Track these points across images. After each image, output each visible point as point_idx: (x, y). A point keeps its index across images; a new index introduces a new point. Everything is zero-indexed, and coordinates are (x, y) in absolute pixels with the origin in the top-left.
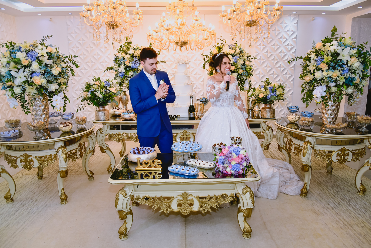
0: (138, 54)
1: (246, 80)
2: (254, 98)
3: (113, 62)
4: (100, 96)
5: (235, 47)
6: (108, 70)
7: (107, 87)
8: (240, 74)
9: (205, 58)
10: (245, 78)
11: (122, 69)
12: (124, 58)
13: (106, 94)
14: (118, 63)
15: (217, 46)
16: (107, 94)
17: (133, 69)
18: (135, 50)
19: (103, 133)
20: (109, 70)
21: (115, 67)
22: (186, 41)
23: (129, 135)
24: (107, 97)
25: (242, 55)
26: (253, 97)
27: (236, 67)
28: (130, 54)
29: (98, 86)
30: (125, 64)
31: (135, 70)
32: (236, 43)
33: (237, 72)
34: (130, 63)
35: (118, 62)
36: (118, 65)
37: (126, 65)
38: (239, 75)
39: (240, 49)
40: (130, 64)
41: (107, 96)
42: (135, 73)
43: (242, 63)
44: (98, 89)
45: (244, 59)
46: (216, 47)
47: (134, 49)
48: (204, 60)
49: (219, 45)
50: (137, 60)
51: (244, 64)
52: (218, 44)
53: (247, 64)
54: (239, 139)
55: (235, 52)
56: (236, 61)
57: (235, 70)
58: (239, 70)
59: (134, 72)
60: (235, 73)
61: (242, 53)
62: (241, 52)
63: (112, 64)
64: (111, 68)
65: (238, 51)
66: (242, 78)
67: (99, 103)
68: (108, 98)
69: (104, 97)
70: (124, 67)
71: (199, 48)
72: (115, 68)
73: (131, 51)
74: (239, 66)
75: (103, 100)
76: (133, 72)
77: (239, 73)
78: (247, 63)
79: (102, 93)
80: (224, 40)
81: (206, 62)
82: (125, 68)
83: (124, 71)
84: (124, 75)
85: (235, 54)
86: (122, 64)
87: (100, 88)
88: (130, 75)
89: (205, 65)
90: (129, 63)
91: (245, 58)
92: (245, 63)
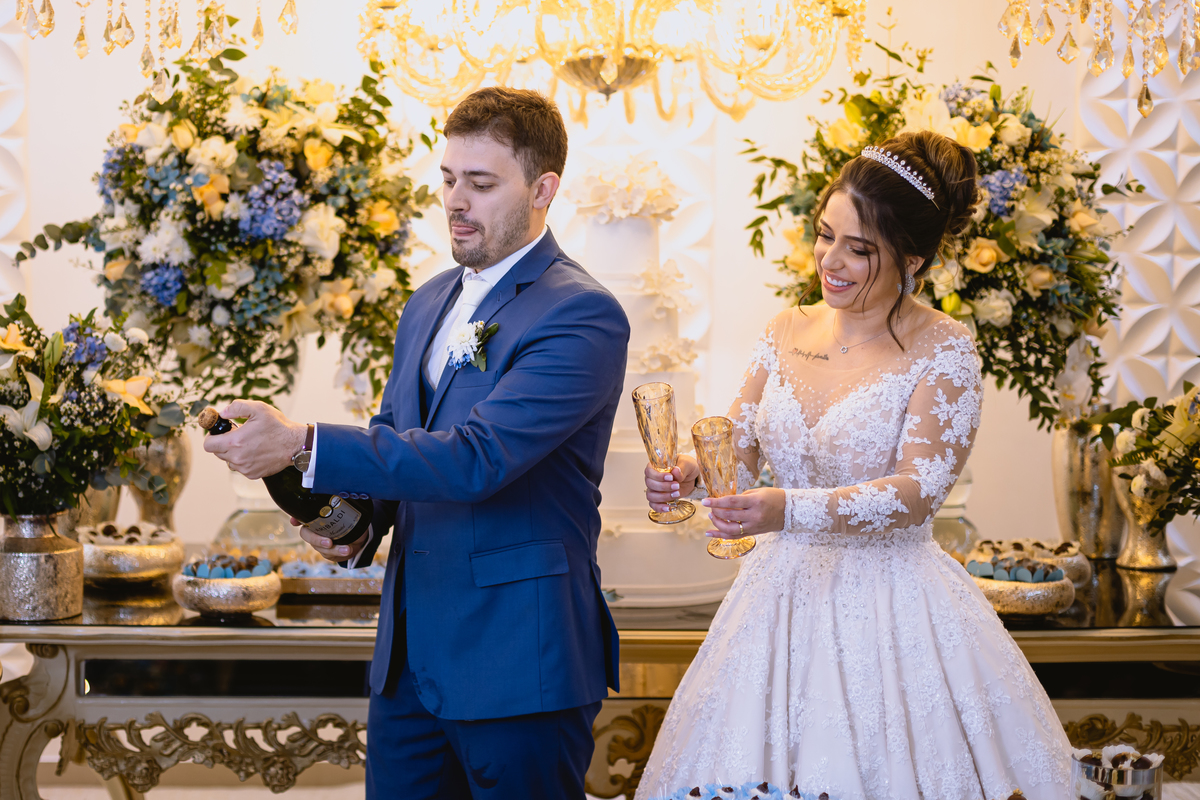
0: (289, 135)
1: (1070, 340)
2: (1156, 473)
3: (96, 187)
4: (41, 435)
5: (990, 105)
6: (45, 246)
7: (83, 367)
8: (1035, 295)
9: (761, 180)
10: (1066, 328)
11: (165, 242)
12: (183, 163)
13: (78, 423)
14: (137, 199)
15: (858, 99)
16: (86, 422)
17: (256, 241)
18: (266, 107)
19: (31, 713)
20: (51, 243)
21: (110, 223)
22: (646, 54)
23: (229, 737)
24: (88, 443)
25: (1043, 165)
26: (1148, 463)
27: (1007, 245)
28: (229, 138)
29: (21, 360)
30: (192, 209)
31: (266, 251)
32: (990, 74)
33: (1013, 284)
34: (234, 199)
35: (137, 189)
36: (132, 208)
37: (199, 216)
38: (1024, 302)
39: (1029, 119)
40: (235, 209)
41: (84, 438)
42: (264, 273)
43: (1048, 218)
44: (24, 382)
45: (1060, 192)
46: (849, 98)
47: (263, 101)
48: (759, 191)
49: (869, 91)
50: (284, 176)
51: (1058, 229)
52: (862, 79)
53: (1083, 228)
54: (1143, 773)
55: (995, 140)
56: (1008, 204)
57: (999, 265)
58: (1029, 268)
59: (260, 265)
60: (999, 287)
61: (1043, 149)
62: (1039, 141)
63: (86, 203)
64: (74, 233)
65: (1015, 131)
66: (1045, 330)
67: (25, 487)
68: (95, 454)
69: (65, 444)
70: (184, 224)
71: (720, 107)
72: (116, 230)
73: (240, 116)
74: (1029, 242)
75: (57, 463)
76: (252, 263)
77: (1025, 293)
78: (1080, 220)
79: (48, 413)
80: (909, 56)
81: (773, 205)
82: (192, 237)
83: (182, 254)
84: (185, 288)
85: (996, 156)
86: (173, 208)
87: (32, 379)
88: (228, 285)
89: (764, 227)
90: (224, 197)
91: (1069, 182)
92: (1062, 218)
